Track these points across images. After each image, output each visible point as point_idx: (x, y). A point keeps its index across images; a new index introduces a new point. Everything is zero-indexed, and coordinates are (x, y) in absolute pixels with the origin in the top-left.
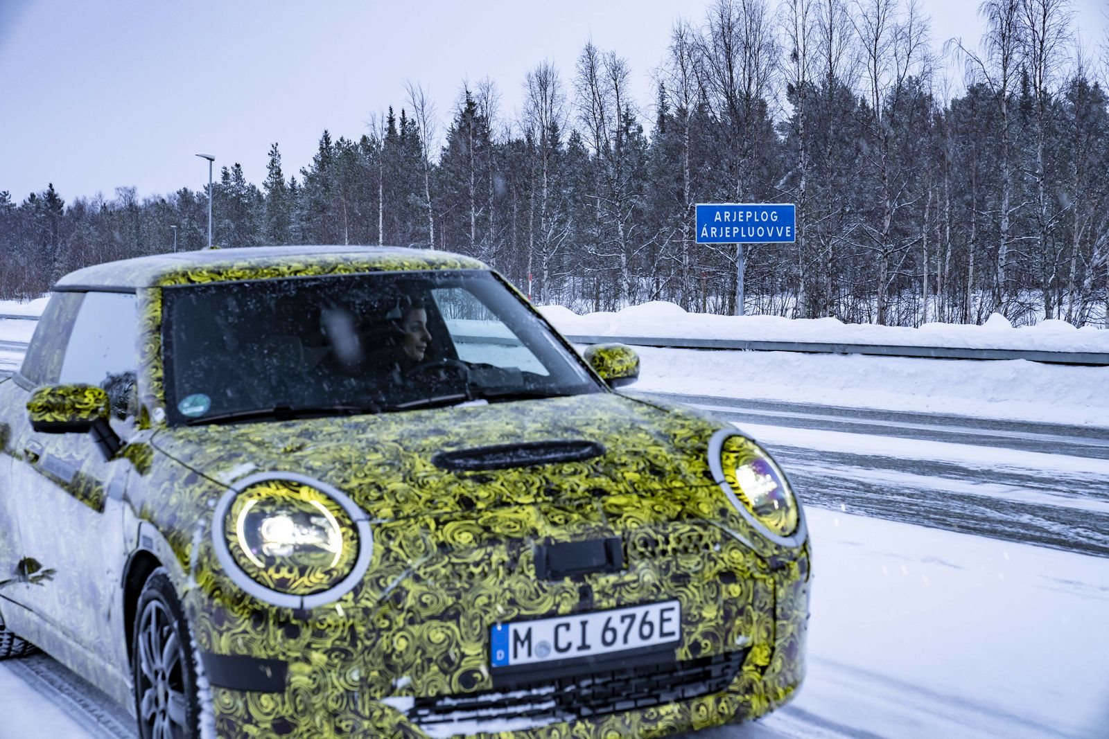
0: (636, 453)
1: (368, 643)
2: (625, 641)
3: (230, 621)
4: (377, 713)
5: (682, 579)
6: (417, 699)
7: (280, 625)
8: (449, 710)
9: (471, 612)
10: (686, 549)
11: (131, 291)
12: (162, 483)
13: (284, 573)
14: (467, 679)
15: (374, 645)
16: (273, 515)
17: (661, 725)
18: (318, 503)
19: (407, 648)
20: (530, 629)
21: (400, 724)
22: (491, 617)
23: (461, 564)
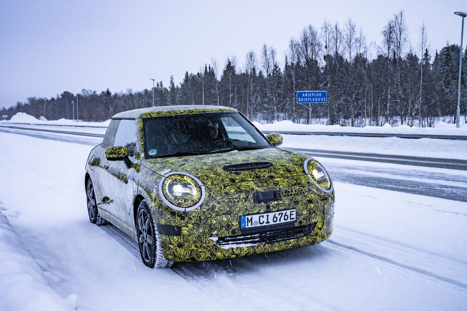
0: (283, 166)
1: (204, 221)
2: (280, 221)
3: (164, 215)
4: (208, 242)
5: (297, 202)
6: (219, 238)
7: (179, 216)
8: (229, 241)
9: (234, 212)
10: (298, 194)
11: (134, 119)
12: (144, 175)
13: (180, 201)
14: (233, 232)
15: (206, 222)
16: (176, 184)
17: (290, 245)
18: (189, 181)
19: (216, 223)
20: (252, 217)
21: (214, 245)
22: (240, 214)
23: (231, 198)
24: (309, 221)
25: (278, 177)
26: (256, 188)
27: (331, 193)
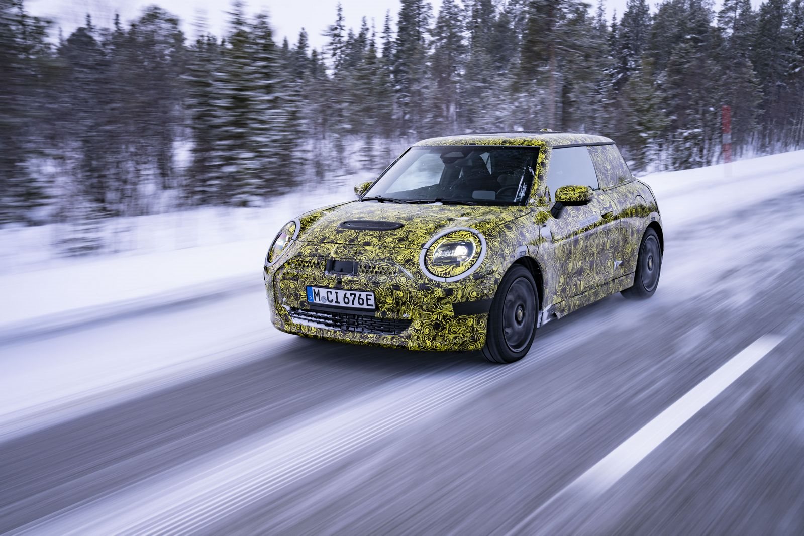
2: (353, 304)
4: (280, 309)
5: (376, 284)
6: (290, 307)
8: (301, 314)
9: (301, 279)
10: (381, 273)
14: (302, 304)
17: (367, 341)
19: (284, 287)
20: (319, 291)
21: (285, 315)
22: (307, 283)
23: (302, 261)
24: (398, 315)
25: (374, 245)
26: (332, 254)
27: (450, 284)
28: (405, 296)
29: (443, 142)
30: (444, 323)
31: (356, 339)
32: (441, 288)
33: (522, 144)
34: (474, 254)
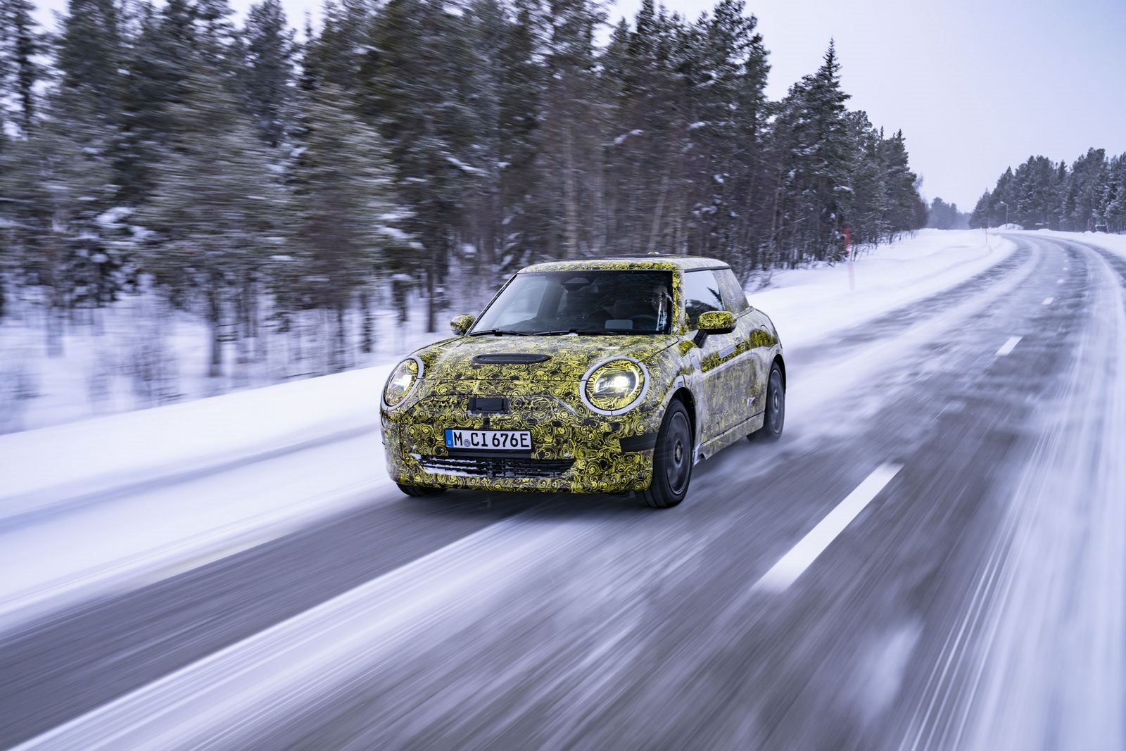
0: (558, 363)
1: (401, 428)
2: (504, 446)
4: (408, 458)
5: (533, 422)
6: (421, 456)
8: (436, 463)
9: (438, 422)
10: (538, 408)
14: (438, 450)
15: (403, 430)
17: (521, 486)
19: (415, 433)
20: (460, 433)
21: (415, 465)
22: (446, 426)
23: (438, 401)
25: (524, 380)
26: (476, 391)
27: (616, 417)
28: (567, 433)
29: (559, 267)
30: (611, 461)
31: (508, 486)
32: (607, 422)
33: (652, 267)
34: (637, 385)
